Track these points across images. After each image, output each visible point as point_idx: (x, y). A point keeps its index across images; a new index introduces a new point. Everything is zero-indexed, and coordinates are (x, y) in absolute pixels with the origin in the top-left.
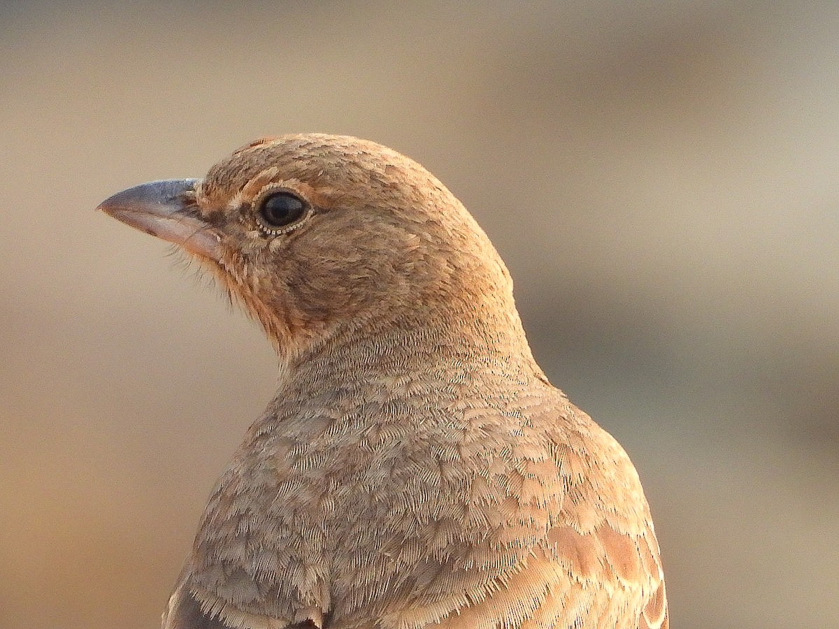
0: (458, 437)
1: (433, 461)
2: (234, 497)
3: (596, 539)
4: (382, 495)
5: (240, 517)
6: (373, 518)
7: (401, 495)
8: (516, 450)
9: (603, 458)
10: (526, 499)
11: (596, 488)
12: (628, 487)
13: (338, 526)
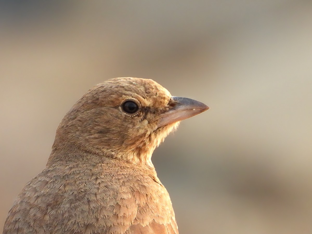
0: (96, 191)
1: (85, 200)
2: (15, 213)
3: (150, 228)
4: (67, 215)
5: (16, 222)
6: (63, 224)
7: (73, 215)
8: (119, 195)
9: (154, 195)
10: (121, 214)
11: (150, 208)
12: (164, 205)
13: (50, 227)
